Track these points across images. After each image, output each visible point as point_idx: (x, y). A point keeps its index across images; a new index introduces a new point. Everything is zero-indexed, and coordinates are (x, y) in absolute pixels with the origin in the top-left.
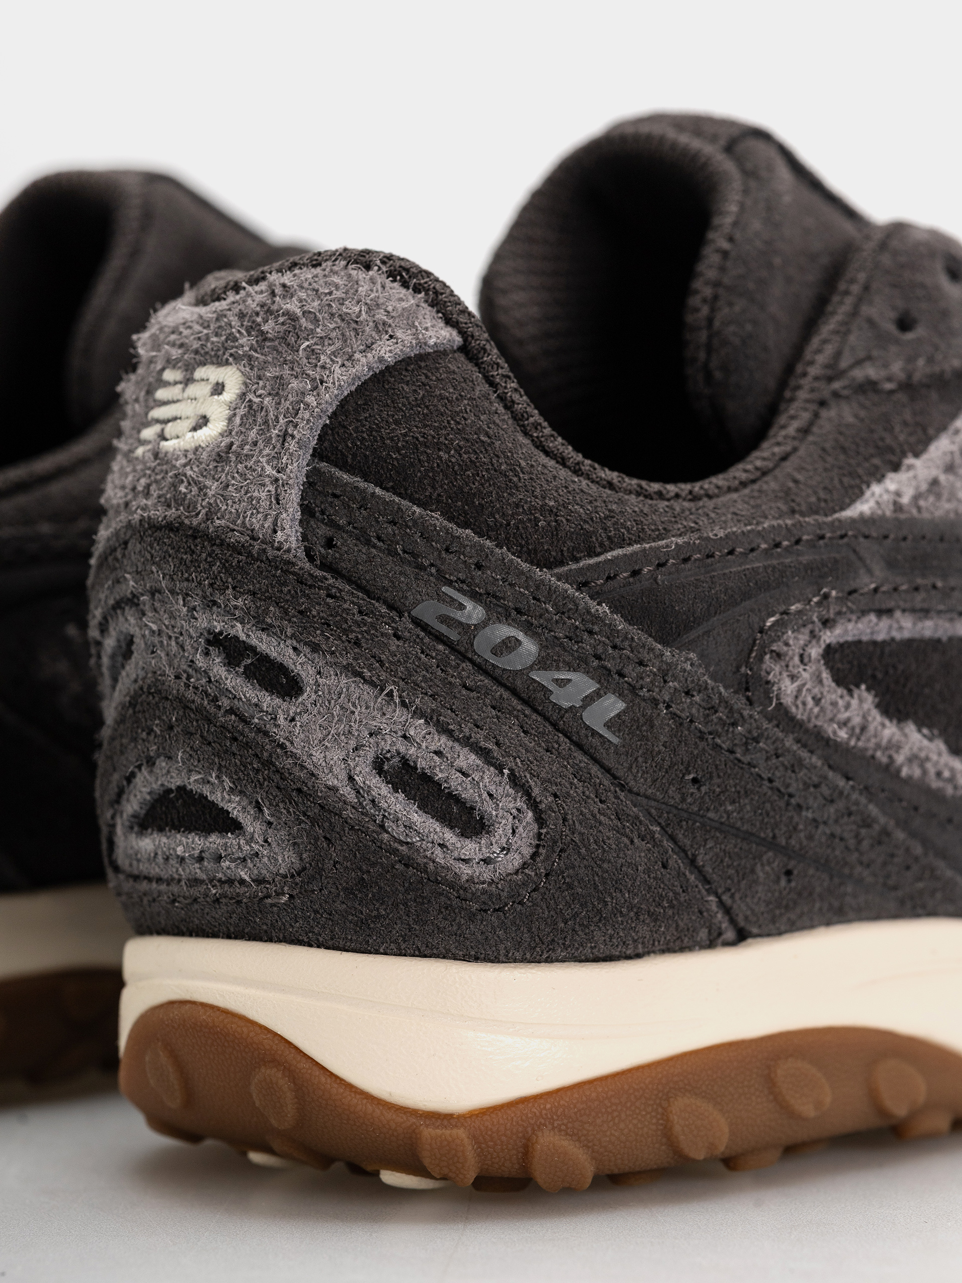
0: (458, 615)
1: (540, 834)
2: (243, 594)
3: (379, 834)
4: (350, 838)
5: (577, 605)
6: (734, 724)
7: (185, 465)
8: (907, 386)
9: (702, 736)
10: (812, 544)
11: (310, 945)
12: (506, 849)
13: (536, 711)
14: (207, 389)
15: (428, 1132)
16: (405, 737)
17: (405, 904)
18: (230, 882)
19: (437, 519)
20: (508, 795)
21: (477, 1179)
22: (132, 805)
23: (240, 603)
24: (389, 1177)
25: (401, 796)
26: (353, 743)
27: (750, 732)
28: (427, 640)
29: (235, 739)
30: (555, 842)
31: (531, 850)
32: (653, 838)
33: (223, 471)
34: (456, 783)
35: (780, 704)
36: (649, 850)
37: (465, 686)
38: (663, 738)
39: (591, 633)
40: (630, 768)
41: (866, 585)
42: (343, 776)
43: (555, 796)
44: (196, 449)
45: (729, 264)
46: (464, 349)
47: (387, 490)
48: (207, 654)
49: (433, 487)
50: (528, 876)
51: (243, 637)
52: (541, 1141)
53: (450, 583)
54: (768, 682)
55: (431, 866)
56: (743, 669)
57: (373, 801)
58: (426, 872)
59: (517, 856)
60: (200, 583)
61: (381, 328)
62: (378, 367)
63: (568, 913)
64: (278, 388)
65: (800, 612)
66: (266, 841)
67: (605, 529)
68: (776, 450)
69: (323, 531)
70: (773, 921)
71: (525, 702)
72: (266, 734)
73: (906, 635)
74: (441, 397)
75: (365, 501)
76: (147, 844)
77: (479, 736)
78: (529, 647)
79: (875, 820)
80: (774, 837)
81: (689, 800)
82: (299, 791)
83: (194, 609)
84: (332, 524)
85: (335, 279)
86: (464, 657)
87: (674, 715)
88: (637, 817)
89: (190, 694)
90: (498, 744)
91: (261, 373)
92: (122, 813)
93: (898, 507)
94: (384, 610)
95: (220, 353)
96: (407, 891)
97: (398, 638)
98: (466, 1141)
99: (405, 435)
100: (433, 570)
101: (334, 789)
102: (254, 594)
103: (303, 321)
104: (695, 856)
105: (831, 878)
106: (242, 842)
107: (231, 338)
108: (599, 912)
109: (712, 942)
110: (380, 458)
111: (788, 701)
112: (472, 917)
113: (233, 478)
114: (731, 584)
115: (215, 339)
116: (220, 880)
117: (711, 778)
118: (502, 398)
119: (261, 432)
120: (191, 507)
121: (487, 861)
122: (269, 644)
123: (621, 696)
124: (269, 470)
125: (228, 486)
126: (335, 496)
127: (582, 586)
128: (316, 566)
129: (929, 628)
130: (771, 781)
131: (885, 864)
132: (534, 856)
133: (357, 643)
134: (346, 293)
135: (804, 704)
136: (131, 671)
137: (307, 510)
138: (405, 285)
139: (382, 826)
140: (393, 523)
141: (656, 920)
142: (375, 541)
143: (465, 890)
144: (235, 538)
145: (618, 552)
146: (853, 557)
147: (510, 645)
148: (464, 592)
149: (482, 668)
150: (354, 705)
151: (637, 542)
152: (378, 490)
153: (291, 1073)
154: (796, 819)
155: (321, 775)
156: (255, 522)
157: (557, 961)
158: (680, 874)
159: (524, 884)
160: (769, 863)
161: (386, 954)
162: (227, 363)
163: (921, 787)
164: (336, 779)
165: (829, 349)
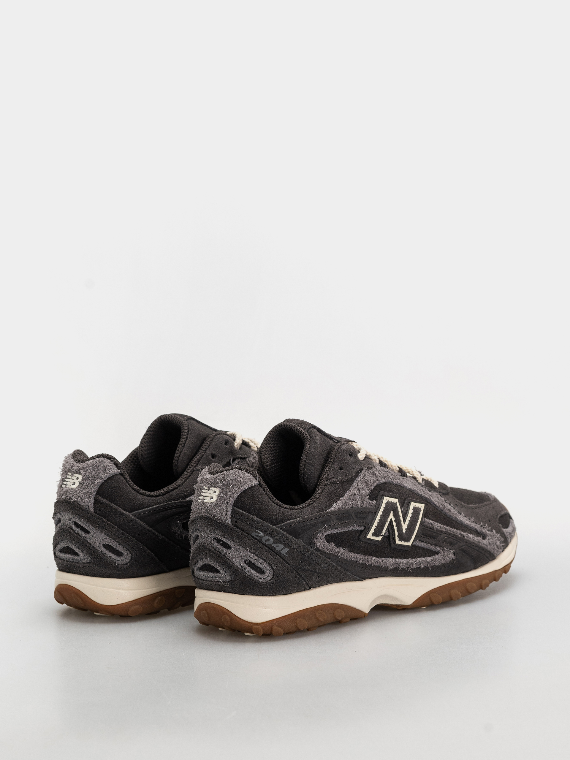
0: (259, 535)
1: (274, 574)
2: (221, 531)
3: (245, 574)
4: (240, 575)
5: (280, 533)
6: (308, 552)
7: (209, 506)
8: (341, 482)
9: (303, 554)
10: (323, 517)
11: (233, 593)
12: (268, 576)
13: (273, 551)
14: (213, 492)
15: (254, 627)
16: (250, 557)
17: (250, 587)
18: (218, 582)
19: (255, 518)
20: (268, 567)
21: (263, 634)
22: (199, 565)
23: (220, 533)
24: (246, 634)
25: (249, 567)
26: (241, 558)
27: (311, 553)
28: (254, 539)
29: (219, 557)
30: (276, 575)
31: (272, 576)
32: (294, 573)
33: (216, 508)
34: (259, 565)
35: (317, 547)
36: (293, 575)
37: (260, 548)
38: (295, 555)
39: (283, 537)
40: (290, 561)
41: (333, 524)
42: (239, 564)
43: (277, 567)
44: (211, 503)
45: (307, 458)
46: (259, 484)
47: (246, 512)
48: (213, 541)
49: (254, 512)
50: (272, 581)
51: (221, 539)
52: (274, 628)
53: (258, 529)
54: (314, 543)
55: (255, 580)
56: (310, 542)
57: (244, 568)
58: (254, 581)
59: (270, 578)
60: (212, 529)
61: (245, 482)
62: (244, 490)
63: (279, 587)
64: (226, 494)
65: (320, 531)
66: (225, 575)
67: (285, 518)
68: (316, 496)
69: (235, 520)
70: (316, 585)
71: (271, 550)
72: (225, 556)
73: (340, 531)
74: (256, 495)
75: (242, 514)
76: (202, 573)
77: (263, 557)
78: (272, 540)
79: (335, 566)
80: (316, 571)
81: (300, 565)
82: (231, 566)
83: (211, 533)
84: (236, 518)
85: (236, 473)
86: (260, 542)
87: (297, 551)
88: (291, 569)
89: (210, 548)
90: (266, 558)
91: (223, 490)
92: (196, 567)
93: (339, 508)
94: (246, 534)
95: (215, 486)
96: (250, 584)
97: (249, 539)
98: (261, 628)
99: (249, 502)
100: (255, 527)
101: (237, 566)
102: (223, 531)
103: (231, 481)
104: (301, 575)
105: (327, 577)
106: (220, 575)
107: (217, 483)
108: (284, 587)
109: (305, 590)
110: (245, 507)
111: (318, 546)
112: (262, 589)
113: (218, 510)
114: (308, 526)
115: (214, 483)
116: (216, 581)
117: (304, 561)
118: (266, 494)
119: (223, 502)
120: (210, 514)
121: (264, 579)
122: (225, 540)
123: (288, 548)
124: (225, 509)
125: (217, 511)
126: (237, 513)
127: (281, 529)
128: (234, 526)
129: (344, 530)
130: (315, 561)
131: (337, 573)
132: (273, 577)
133: (241, 540)
134: (238, 476)
135: (321, 546)
136: (198, 542)
137: (232, 516)
138: (249, 473)
139: (246, 573)
140: (247, 518)
141: (294, 587)
142: (244, 522)
143: (261, 584)
144: (219, 521)
145: (288, 522)
146: (330, 519)
147: (268, 540)
148: (260, 531)
149: (263, 544)
150: (241, 551)
151: (291, 520)
152: (245, 513)
153: (229, 616)
154: (320, 567)
155: (235, 564)
156: (223, 518)
157: (277, 595)
158: (299, 579)
159: (271, 583)
160: (315, 575)
161: (246, 595)
162: (216, 488)
163: (343, 559)
164: (238, 564)
165: (327, 474)
